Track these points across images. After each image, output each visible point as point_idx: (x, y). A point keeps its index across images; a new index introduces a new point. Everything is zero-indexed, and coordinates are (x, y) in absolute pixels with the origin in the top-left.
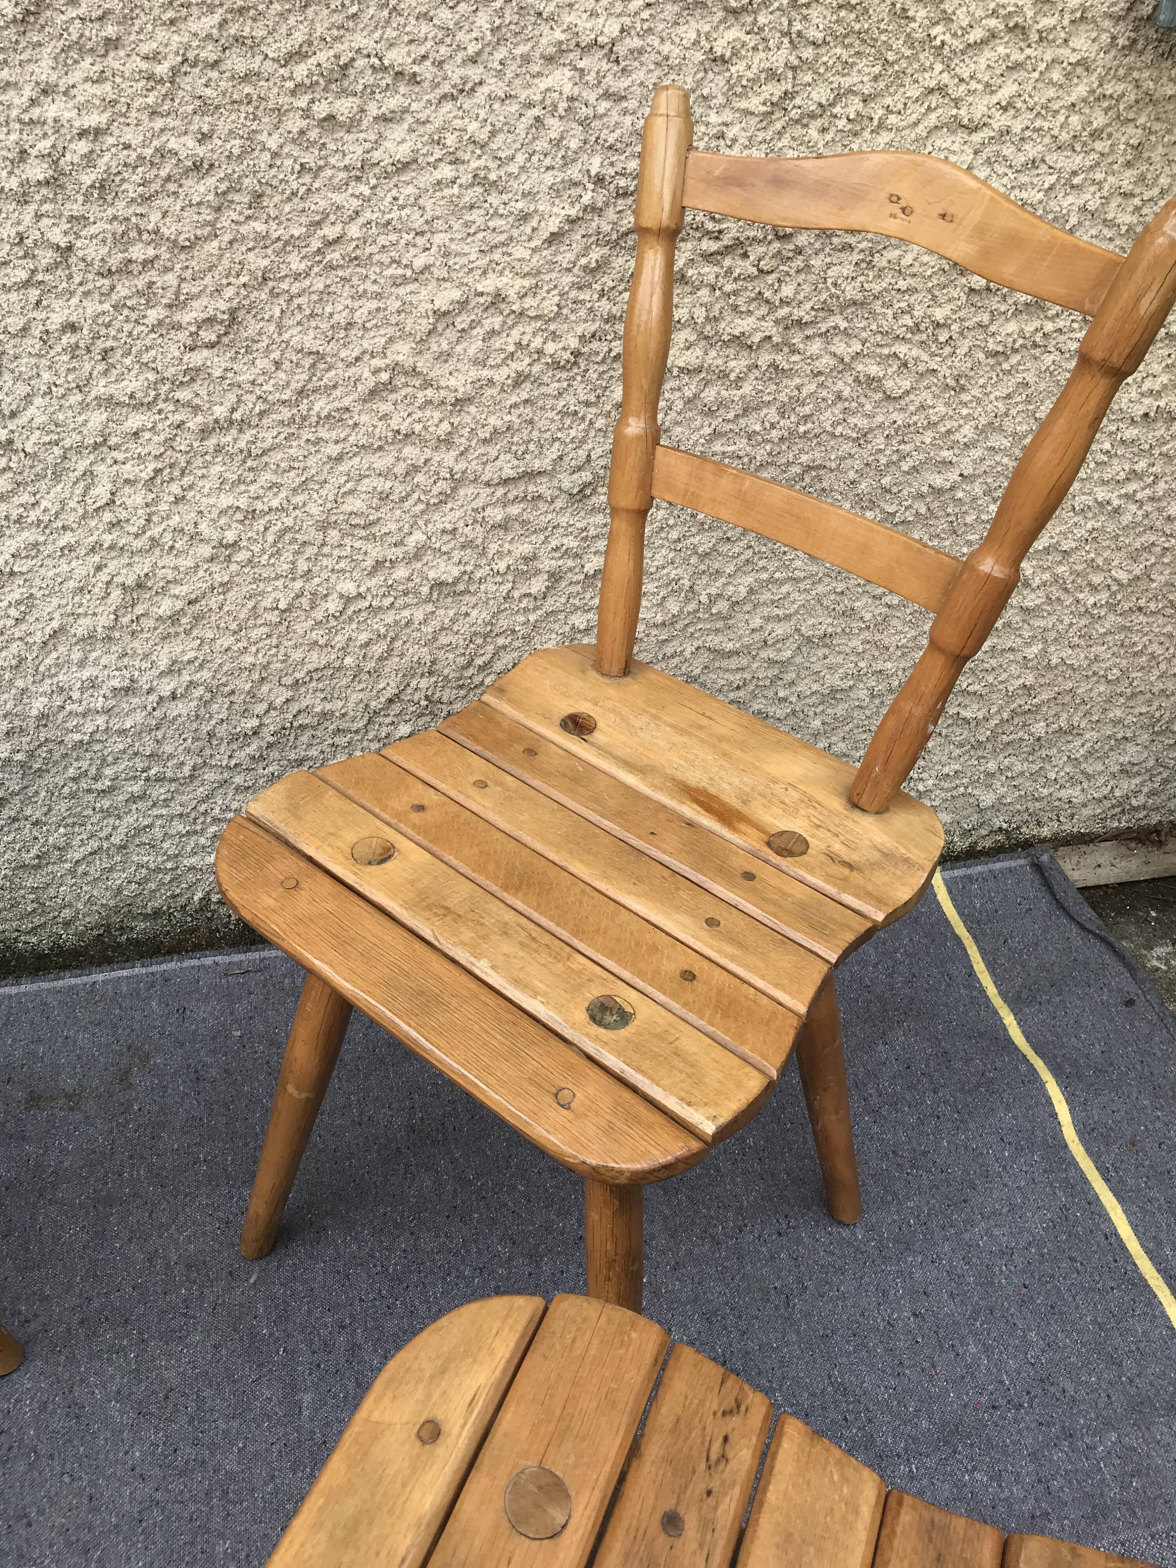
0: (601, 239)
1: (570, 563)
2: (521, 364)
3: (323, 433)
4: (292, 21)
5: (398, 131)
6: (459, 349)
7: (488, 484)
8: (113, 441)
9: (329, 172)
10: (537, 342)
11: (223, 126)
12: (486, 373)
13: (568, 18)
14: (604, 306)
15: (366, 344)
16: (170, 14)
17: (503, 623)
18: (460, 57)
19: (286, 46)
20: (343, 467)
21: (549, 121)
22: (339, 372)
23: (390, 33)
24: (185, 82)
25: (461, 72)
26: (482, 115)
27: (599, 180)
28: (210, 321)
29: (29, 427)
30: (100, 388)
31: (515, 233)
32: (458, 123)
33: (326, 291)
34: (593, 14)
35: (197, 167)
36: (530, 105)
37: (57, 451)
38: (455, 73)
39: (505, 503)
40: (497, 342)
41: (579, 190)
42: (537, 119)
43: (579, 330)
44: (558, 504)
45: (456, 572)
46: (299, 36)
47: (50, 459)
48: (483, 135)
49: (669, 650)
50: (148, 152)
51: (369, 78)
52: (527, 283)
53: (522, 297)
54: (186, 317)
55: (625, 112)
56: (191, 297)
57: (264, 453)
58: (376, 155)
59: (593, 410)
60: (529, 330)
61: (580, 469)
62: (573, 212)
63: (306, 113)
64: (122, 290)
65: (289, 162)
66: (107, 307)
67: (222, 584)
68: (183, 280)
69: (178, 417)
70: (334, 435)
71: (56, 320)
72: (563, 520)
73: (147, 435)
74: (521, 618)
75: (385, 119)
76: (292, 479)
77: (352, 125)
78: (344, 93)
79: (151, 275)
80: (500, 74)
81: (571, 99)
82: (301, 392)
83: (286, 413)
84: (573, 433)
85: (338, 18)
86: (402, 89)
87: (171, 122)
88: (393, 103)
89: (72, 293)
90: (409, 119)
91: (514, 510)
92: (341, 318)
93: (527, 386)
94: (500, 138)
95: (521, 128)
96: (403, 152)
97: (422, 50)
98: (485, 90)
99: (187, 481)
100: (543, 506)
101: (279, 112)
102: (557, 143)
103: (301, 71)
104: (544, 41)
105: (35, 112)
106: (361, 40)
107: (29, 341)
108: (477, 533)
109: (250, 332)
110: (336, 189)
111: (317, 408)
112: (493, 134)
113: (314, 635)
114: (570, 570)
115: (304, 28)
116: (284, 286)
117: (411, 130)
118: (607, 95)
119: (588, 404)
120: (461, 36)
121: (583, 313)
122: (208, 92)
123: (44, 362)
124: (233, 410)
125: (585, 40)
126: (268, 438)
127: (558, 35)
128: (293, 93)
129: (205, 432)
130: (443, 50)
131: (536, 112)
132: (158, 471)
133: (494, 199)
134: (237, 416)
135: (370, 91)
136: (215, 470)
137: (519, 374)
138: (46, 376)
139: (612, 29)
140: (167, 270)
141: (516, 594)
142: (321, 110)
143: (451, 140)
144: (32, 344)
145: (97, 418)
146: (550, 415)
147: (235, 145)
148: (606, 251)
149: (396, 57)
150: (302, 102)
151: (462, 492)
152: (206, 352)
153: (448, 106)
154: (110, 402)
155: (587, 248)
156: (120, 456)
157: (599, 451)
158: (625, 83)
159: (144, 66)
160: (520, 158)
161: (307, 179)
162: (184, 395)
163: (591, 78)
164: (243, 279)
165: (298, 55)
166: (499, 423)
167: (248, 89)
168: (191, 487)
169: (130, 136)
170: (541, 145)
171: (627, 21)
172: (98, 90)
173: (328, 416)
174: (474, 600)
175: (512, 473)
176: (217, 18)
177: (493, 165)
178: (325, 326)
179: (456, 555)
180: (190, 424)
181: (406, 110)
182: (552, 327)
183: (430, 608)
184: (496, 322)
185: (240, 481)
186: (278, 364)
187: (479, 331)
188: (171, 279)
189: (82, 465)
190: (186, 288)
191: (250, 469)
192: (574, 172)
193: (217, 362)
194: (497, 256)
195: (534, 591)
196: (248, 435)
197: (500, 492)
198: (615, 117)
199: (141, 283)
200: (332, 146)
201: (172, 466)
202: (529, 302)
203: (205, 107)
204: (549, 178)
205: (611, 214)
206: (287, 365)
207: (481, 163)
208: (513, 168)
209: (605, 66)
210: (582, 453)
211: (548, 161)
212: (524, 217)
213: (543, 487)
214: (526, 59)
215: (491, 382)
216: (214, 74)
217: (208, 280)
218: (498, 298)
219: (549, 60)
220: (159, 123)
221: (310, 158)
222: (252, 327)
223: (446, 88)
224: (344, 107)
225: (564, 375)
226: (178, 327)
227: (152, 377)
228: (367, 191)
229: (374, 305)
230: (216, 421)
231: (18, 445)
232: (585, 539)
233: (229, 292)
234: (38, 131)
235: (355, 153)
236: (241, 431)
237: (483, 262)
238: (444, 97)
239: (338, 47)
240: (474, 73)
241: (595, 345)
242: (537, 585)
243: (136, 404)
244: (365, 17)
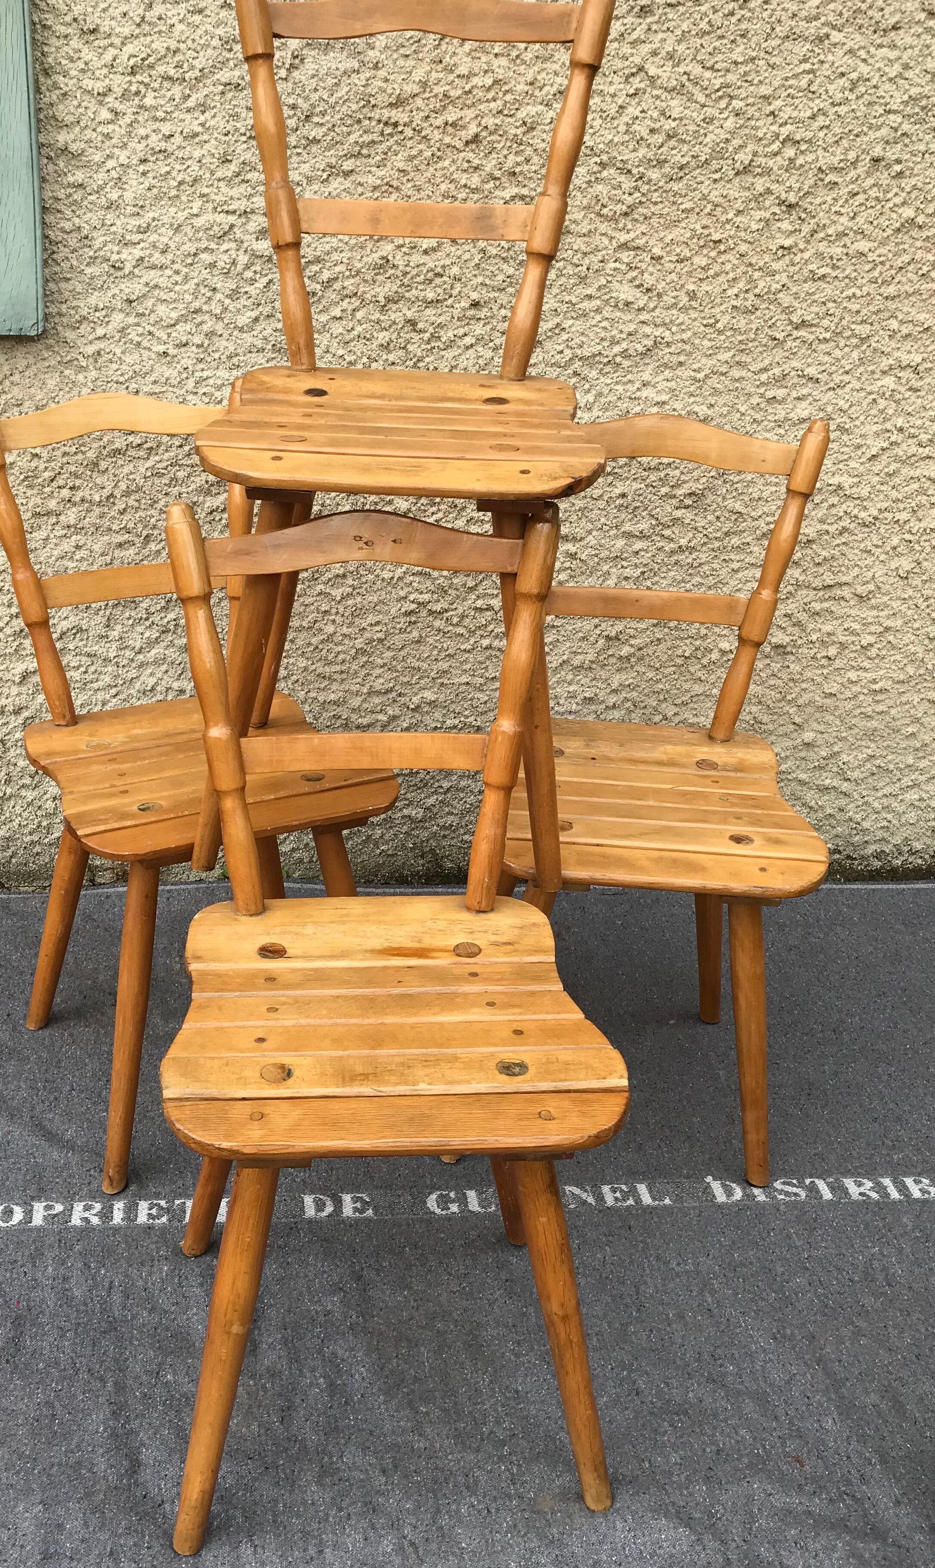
0: (897, 459)
1: (854, 638)
2: (846, 523)
3: (733, 557)
4: (765, 355)
5: (804, 404)
6: (813, 513)
7: (815, 589)
8: (625, 555)
9: (766, 423)
10: (856, 511)
11: (721, 401)
12: (825, 527)
13: (897, 354)
14: (894, 494)
15: (765, 509)
16: (711, 352)
17: (808, 674)
18: (842, 370)
19: (762, 365)
20: (740, 575)
21: (880, 401)
22: (749, 523)
23: (810, 360)
24: (709, 382)
25: (842, 378)
26: (847, 397)
27: (901, 430)
28: (690, 494)
29: (586, 547)
30: (627, 527)
31: (853, 455)
32: (834, 401)
33: (752, 482)
34: (909, 352)
35: (705, 420)
36: (870, 393)
37: (596, 559)
38: (837, 378)
39: (822, 600)
40: (834, 511)
41: (889, 434)
42: (874, 400)
43: (879, 506)
44: (852, 603)
45: (787, 639)
46: (767, 362)
47: (591, 563)
48: (846, 407)
49: (904, 699)
50: (683, 413)
51: (795, 380)
52: (856, 480)
53: (851, 487)
54: (679, 492)
55: (918, 397)
56: (685, 482)
57: (700, 565)
58: (791, 415)
59: (879, 550)
60: (852, 505)
61: (868, 582)
62: (886, 445)
63: (762, 396)
64: (652, 478)
65: (748, 418)
66: (642, 486)
67: (658, 640)
68: (682, 473)
69: (661, 544)
70: (738, 558)
71: (618, 491)
72: (853, 612)
73: (643, 553)
74: (818, 672)
75: (799, 399)
76: (711, 581)
77: (783, 401)
78: (782, 386)
79: (668, 471)
80: (859, 379)
81: (893, 391)
82: (727, 534)
83: (717, 544)
84: (867, 562)
85: (786, 354)
86: (810, 385)
87: (698, 399)
88: (805, 391)
89: (628, 479)
90: (811, 399)
91: (826, 605)
92: (755, 496)
93: (846, 535)
94: (854, 408)
95: (865, 404)
96: (805, 414)
97: (823, 368)
98: (850, 386)
99: (656, 579)
100: (843, 603)
101: (749, 395)
102: (882, 411)
103: (764, 377)
104: (883, 364)
105: (638, 394)
106: (795, 364)
107: (600, 502)
108: (803, 617)
109: (708, 501)
110: (768, 431)
111: (732, 542)
112: (850, 406)
113: (699, 674)
114: (853, 643)
115: (770, 358)
116: (731, 478)
117: (811, 404)
118: (910, 389)
119: (877, 546)
120: (843, 362)
121: (882, 497)
122: (719, 386)
123: (604, 513)
124: (690, 541)
125: (904, 364)
126: (703, 557)
127: (891, 362)
128: (758, 386)
129: (672, 552)
130: (834, 368)
131: (873, 396)
132: (643, 573)
133: (845, 438)
134: (692, 544)
135: (795, 386)
136: (672, 574)
137: (843, 528)
138: (603, 520)
139: (918, 359)
140: (676, 468)
141: (819, 656)
142: (770, 394)
143: (829, 409)
144: (601, 504)
145: (620, 543)
146: (856, 551)
147: (725, 410)
148: (899, 465)
149: (812, 371)
150: (762, 390)
151: (799, 593)
152: (683, 511)
153: (832, 393)
154: (629, 535)
155: (889, 463)
156: (625, 564)
157: (880, 573)
158: (920, 383)
159: (693, 374)
160: (862, 418)
161: (755, 426)
162: (667, 532)
163: (904, 381)
164: (712, 474)
165: (765, 370)
166: (827, 554)
167: (737, 385)
168: (657, 583)
169: (678, 405)
170: (874, 412)
171: (926, 355)
172: (669, 384)
173: (738, 547)
174: (793, 658)
175: (831, 583)
176: (732, 353)
177: (848, 421)
178: (747, 499)
179: (790, 629)
180: (667, 548)
181: (810, 395)
182: (865, 503)
183: (768, 661)
184: (835, 500)
185: (683, 581)
186: (718, 518)
187: (825, 505)
188: (677, 473)
189: (606, 568)
190: (683, 477)
191: (691, 574)
192: (888, 425)
193: (687, 516)
194: (841, 466)
195: (829, 654)
196: (694, 556)
197: (821, 593)
198: (913, 399)
199: (662, 475)
200: (770, 411)
201: (651, 570)
202: (854, 490)
203: (716, 392)
204: (875, 428)
205: (904, 446)
206: (722, 519)
207: (843, 420)
208: (857, 423)
209: (912, 375)
210: (870, 574)
211: (876, 420)
212: (859, 447)
213: (846, 592)
214: (873, 372)
215: (827, 532)
216: (723, 378)
217: (695, 474)
218: (840, 487)
219: (884, 373)
220: (692, 399)
221: (758, 416)
222: (710, 498)
223: (832, 385)
224: (780, 393)
225: (867, 530)
226: (675, 497)
227: (654, 522)
228: (782, 432)
229: (774, 489)
230: (680, 547)
231: (578, 556)
232: (864, 625)
233: (704, 480)
234: (636, 402)
235: (781, 415)
236: (690, 553)
237: (834, 469)
238: (829, 389)
239: (784, 366)
240: (846, 378)
241: (886, 514)
242: (832, 651)
243: (642, 536)
244: (799, 354)
